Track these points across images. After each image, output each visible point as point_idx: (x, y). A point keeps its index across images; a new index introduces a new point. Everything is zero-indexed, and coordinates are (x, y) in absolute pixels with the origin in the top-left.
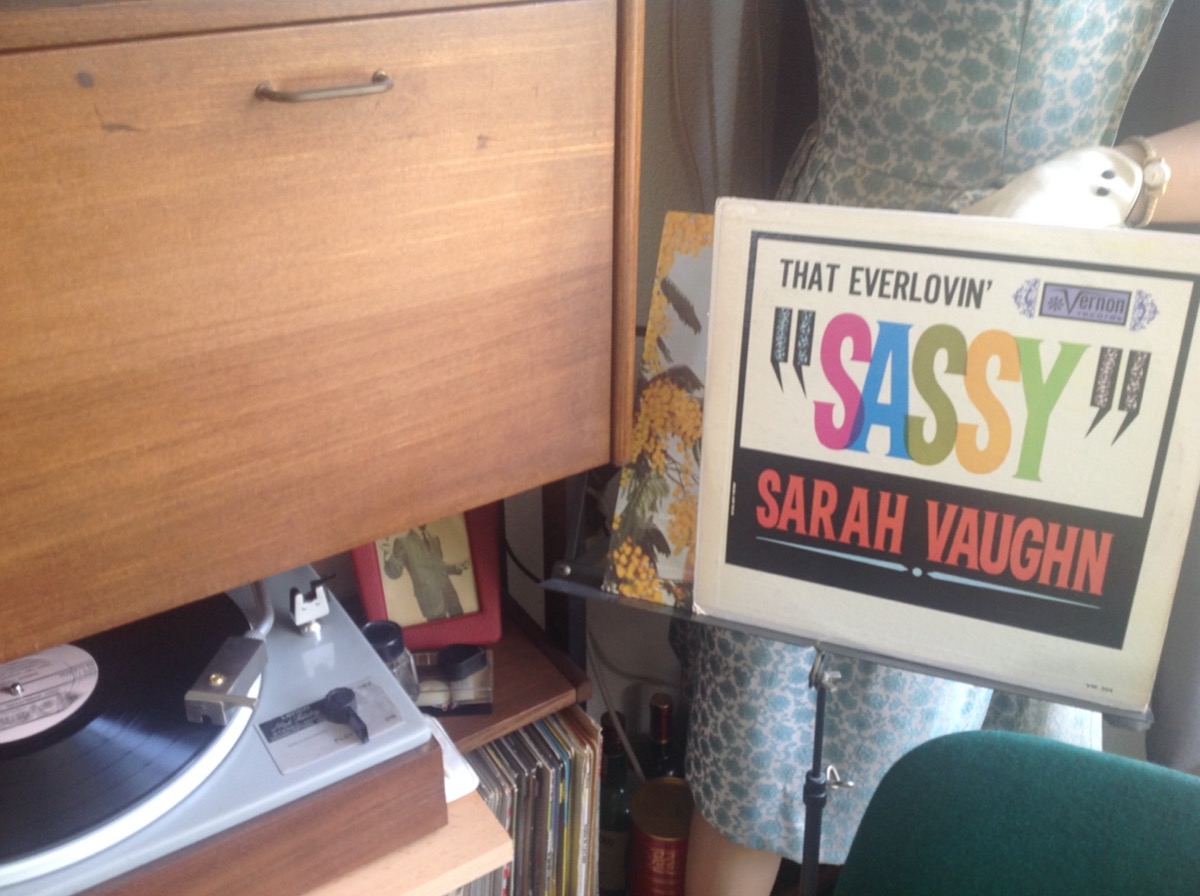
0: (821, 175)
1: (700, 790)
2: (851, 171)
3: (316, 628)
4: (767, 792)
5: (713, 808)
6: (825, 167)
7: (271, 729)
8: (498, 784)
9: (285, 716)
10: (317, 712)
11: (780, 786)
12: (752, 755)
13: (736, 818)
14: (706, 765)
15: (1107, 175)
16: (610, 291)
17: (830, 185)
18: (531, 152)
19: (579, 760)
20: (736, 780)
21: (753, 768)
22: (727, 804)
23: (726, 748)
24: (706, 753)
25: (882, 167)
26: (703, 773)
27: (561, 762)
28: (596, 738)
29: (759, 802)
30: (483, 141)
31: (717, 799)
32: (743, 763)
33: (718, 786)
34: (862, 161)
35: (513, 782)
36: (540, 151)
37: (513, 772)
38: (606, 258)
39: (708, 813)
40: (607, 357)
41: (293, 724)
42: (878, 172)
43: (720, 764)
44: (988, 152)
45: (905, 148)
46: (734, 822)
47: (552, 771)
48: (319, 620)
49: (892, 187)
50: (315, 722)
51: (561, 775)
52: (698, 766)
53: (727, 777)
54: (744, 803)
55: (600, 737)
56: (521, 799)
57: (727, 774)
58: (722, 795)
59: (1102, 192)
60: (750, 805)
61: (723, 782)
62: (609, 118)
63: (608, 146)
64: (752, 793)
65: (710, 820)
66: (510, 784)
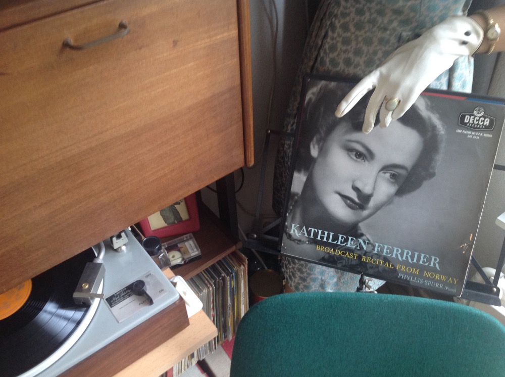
0: (333, 20)
1: (288, 276)
2: (347, 19)
3: (124, 248)
4: (314, 280)
5: (293, 284)
6: (336, 16)
7: (111, 301)
8: (207, 285)
9: (116, 294)
10: (129, 291)
11: (320, 277)
12: (308, 267)
13: (302, 289)
14: (289, 268)
15: (467, 34)
16: (240, 96)
17: (338, 25)
18: (199, 43)
19: (239, 271)
20: (302, 276)
21: (308, 271)
22: (299, 284)
23: (298, 264)
24: (289, 263)
25: (362, 18)
26: (288, 270)
27: (231, 273)
28: (245, 262)
29: (311, 283)
30: (175, 43)
31: (295, 281)
32: (304, 270)
33: (295, 277)
34: (352, 15)
35: (212, 284)
36: (203, 41)
37: (212, 279)
38: (238, 82)
39: (291, 285)
40: (241, 123)
41: (120, 297)
42: (360, 20)
43: (295, 269)
44: (412, 15)
45: (373, 11)
46: (302, 290)
47: (228, 278)
48: (125, 245)
49: (367, 28)
50: (129, 296)
51: (231, 278)
52: (286, 267)
53: (298, 274)
54: (305, 284)
55: (247, 262)
56: (217, 289)
57: (299, 273)
58: (296, 280)
59: (464, 43)
60: (307, 284)
61: (296, 275)
62: (234, 19)
63: (234, 33)
64: (308, 280)
65: (292, 288)
66: (212, 286)
